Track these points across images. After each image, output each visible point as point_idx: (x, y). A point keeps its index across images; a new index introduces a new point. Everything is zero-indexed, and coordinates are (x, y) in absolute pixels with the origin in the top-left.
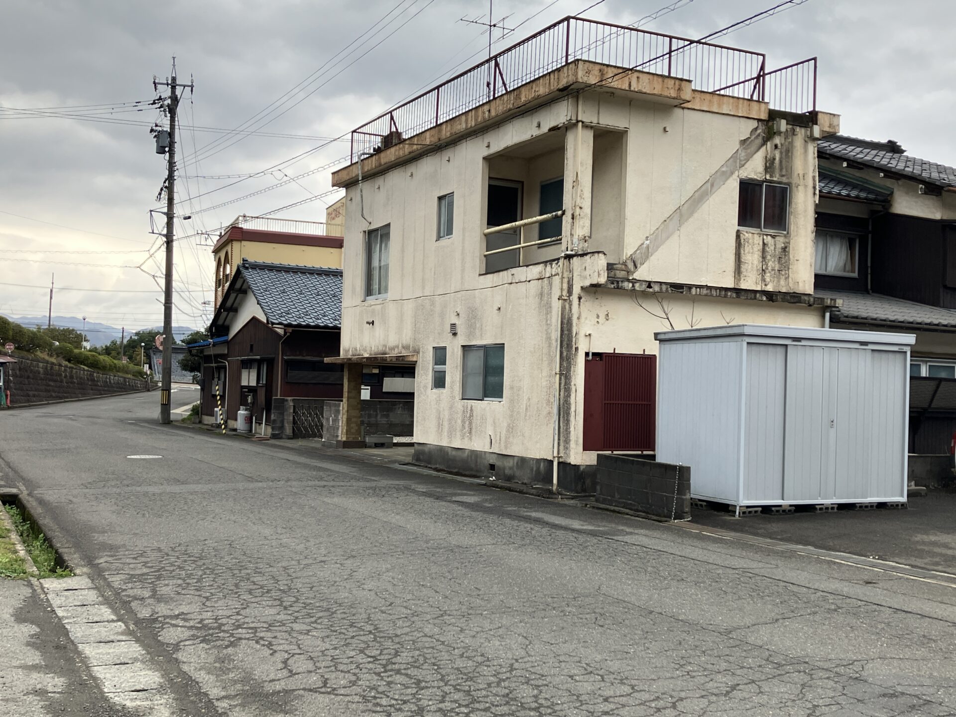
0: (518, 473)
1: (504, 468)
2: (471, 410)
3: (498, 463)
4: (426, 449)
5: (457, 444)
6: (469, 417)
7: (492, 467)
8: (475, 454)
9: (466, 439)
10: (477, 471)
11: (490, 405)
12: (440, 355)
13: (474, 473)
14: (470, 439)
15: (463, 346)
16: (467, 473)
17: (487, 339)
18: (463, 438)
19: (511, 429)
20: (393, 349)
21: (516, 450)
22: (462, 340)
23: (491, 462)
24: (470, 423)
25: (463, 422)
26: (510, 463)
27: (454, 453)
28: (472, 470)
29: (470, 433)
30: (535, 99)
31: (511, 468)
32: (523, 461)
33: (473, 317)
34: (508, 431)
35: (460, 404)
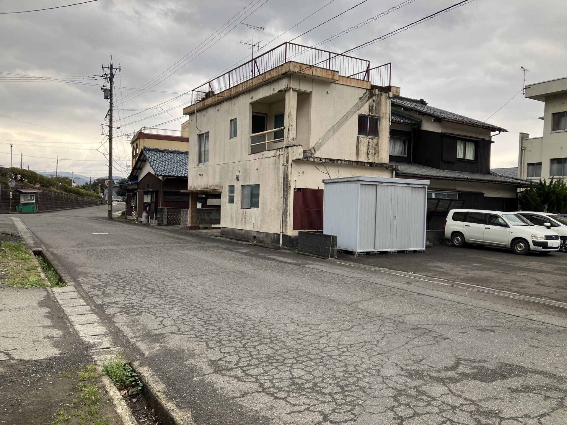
0: (265, 239)
1: (260, 238)
2: (246, 213)
3: (257, 235)
4: (226, 230)
5: (239, 227)
6: (245, 216)
7: (255, 237)
8: (247, 232)
9: (243, 225)
10: (248, 239)
11: (253, 210)
12: (232, 189)
13: (247, 240)
14: (245, 225)
15: (242, 185)
16: (244, 240)
17: (252, 182)
18: (242, 225)
19: (262, 221)
20: (211, 186)
21: (265, 230)
22: (241, 183)
23: (254, 235)
24: (245, 219)
25: (242, 218)
26: (262, 235)
27: (238, 231)
28: (245, 238)
29: (245, 222)
30: (272, 78)
31: (262, 237)
32: (268, 234)
33: (246, 172)
34: (261, 222)
35: (241, 210)
